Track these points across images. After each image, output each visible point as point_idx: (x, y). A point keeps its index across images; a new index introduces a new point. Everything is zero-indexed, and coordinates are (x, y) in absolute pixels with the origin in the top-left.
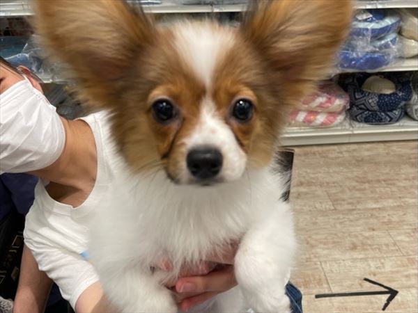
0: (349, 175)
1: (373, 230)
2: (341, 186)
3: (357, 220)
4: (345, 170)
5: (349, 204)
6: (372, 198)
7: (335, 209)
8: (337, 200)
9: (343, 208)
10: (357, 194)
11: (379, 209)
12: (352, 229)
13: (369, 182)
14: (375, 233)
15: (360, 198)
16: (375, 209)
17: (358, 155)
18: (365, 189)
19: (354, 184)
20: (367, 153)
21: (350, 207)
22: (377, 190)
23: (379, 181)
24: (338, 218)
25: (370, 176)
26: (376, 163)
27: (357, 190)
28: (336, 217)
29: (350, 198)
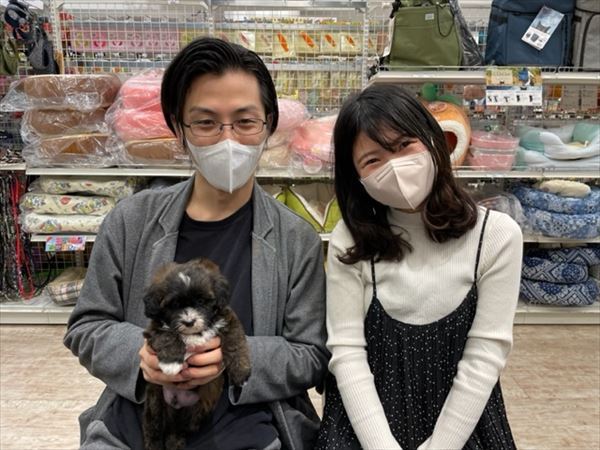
0: (535, 359)
1: (585, 424)
2: (528, 371)
3: (561, 411)
4: (528, 354)
5: (545, 392)
6: (571, 387)
7: (529, 397)
8: (529, 387)
9: (538, 397)
10: (553, 382)
11: (585, 399)
12: (557, 422)
13: (562, 368)
14: (588, 427)
15: (557, 386)
16: (579, 399)
17: (538, 338)
18: (559, 377)
19: (545, 369)
20: (549, 337)
21: (547, 396)
22: (575, 377)
23: (573, 368)
24: (536, 408)
25: (561, 362)
26: (563, 348)
27: (550, 377)
28: (532, 406)
29: (545, 386)
